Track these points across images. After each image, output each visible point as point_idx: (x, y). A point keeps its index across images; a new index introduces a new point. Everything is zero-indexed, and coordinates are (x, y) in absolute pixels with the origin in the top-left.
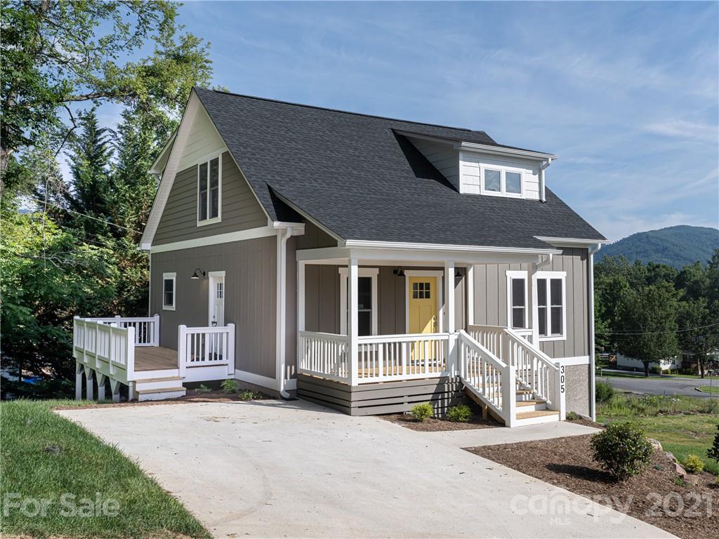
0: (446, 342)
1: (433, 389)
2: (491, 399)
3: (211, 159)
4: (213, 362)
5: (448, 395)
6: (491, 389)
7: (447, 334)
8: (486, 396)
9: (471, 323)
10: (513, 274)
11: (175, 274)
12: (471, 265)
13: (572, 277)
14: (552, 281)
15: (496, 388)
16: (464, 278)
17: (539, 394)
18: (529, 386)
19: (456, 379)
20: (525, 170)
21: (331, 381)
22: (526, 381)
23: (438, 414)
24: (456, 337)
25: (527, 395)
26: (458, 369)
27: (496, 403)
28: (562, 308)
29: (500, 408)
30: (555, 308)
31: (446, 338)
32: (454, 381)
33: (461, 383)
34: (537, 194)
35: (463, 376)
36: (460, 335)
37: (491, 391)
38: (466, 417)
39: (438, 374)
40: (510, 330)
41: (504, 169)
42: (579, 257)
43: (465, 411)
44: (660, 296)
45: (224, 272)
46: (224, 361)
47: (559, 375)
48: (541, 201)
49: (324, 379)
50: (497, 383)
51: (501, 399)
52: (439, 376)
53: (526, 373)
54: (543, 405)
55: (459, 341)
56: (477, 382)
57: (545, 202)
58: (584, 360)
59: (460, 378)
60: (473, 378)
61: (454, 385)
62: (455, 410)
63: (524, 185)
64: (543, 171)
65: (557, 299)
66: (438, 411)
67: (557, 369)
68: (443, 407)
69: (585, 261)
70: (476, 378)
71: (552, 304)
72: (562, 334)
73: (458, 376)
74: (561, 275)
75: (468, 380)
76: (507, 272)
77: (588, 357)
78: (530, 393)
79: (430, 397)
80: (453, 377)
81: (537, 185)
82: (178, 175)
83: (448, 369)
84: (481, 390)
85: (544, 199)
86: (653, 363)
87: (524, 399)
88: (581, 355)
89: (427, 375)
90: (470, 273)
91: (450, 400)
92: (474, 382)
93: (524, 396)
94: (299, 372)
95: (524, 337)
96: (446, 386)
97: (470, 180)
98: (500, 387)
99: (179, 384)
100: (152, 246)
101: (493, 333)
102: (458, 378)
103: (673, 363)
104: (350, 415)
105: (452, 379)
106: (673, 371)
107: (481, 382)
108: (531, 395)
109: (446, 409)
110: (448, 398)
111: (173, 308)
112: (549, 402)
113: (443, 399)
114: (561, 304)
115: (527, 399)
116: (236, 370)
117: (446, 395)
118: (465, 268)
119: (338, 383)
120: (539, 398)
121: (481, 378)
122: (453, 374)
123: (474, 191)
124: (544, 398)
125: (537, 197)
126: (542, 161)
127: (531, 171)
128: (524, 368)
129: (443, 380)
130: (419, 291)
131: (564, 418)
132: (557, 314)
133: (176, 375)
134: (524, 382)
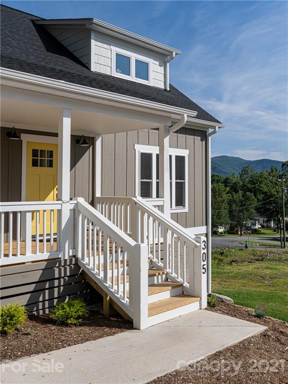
0: (58, 213)
1: (36, 276)
2: (115, 287)
5: (60, 282)
6: (115, 271)
7: (61, 202)
8: (108, 284)
9: (98, 194)
10: (141, 149)
12: (99, 135)
13: (193, 155)
14: (177, 157)
15: (121, 270)
16: (91, 148)
17: (174, 275)
18: (161, 264)
19: (71, 260)
20: (152, 60)
22: (157, 258)
23: (44, 309)
24: (72, 207)
25: (160, 276)
26: (74, 247)
27: (121, 293)
28: (185, 182)
29: (126, 301)
30: (179, 182)
31: (58, 207)
32: (68, 263)
33: (77, 265)
34: (163, 83)
35: (80, 256)
36: (77, 204)
37: (115, 274)
38: (79, 317)
39: (46, 256)
40: (139, 199)
41: (134, 56)
42: (200, 138)
43: (77, 308)
44: (219, 190)
47: (201, 252)
48: (165, 90)
50: (122, 262)
51: (127, 285)
52: (46, 258)
53: (157, 248)
54: (180, 289)
55: (76, 211)
56: (97, 263)
57: (170, 91)
58: (202, 229)
59: (77, 259)
60: (92, 258)
61: (68, 268)
63: (151, 74)
64: (168, 64)
65: (180, 174)
66: (44, 305)
67: (198, 244)
68: (51, 299)
69: (204, 142)
70: (96, 257)
71: (176, 179)
72: (184, 206)
73: (74, 256)
74: (184, 153)
75: (86, 260)
76: (135, 145)
77: (205, 227)
78: (163, 273)
79: (32, 288)
80: (67, 258)
81: (163, 75)
83: (60, 249)
84: (102, 274)
85: (168, 89)
86: (215, 228)
87: (156, 283)
88: (201, 226)
89: (29, 257)
90: (98, 143)
91: (62, 288)
92: (92, 263)
93: (155, 278)
95: (155, 206)
96: (57, 270)
97: (102, 60)
98: (126, 268)
101: (120, 204)
102: (74, 259)
103: (225, 228)
105: (65, 261)
106: (225, 232)
107: (102, 261)
108: (164, 276)
109: (56, 301)
110: (59, 287)
112: (186, 284)
113: (51, 288)
114: (184, 179)
115: (160, 281)
117: (56, 283)
118: (93, 138)
120: (174, 280)
121: (102, 257)
122: (67, 253)
123: (106, 71)
124: (180, 280)
125: (162, 87)
126: (167, 56)
127: (158, 63)
128: (156, 242)
129: (52, 263)
130: (39, 158)
131: (205, 306)
132: (180, 188)
134: (155, 260)
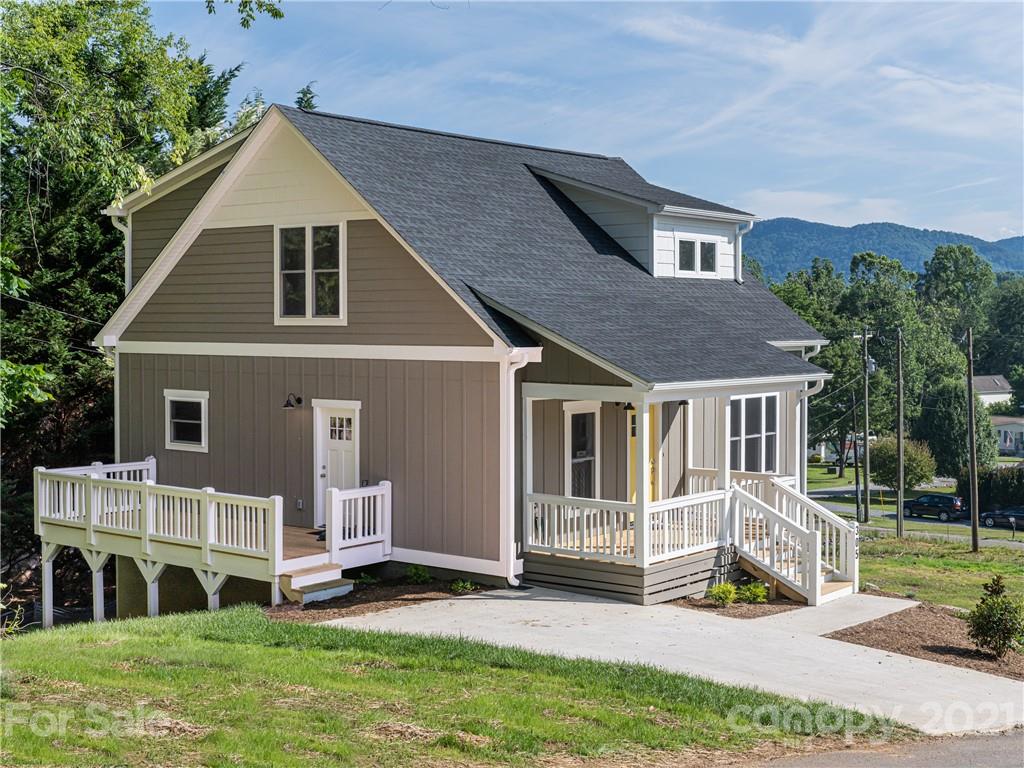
0: (722, 501)
1: (711, 564)
3: (315, 225)
4: (368, 539)
5: (725, 570)
7: (723, 491)
9: (691, 465)
11: (206, 394)
14: (768, 399)
19: (731, 548)
20: (720, 237)
21: (597, 562)
26: (732, 535)
27: (792, 576)
28: (775, 436)
30: (769, 436)
31: (722, 497)
32: (729, 550)
33: (736, 552)
34: (732, 271)
35: (737, 544)
36: (734, 493)
39: (715, 544)
41: (699, 238)
45: (359, 403)
46: (379, 536)
47: (853, 537)
48: (736, 281)
49: (581, 560)
52: (716, 546)
55: (733, 499)
57: (742, 283)
59: (735, 547)
61: (730, 554)
62: (749, 589)
63: (718, 260)
64: (740, 238)
65: (770, 423)
67: (851, 529)
71: (766, 432)
72: (774, 471)
73: (733, 545)
75: (742, 547)
79: (709, 574)
80: (728, 546)
81: (732, 258)
82: (205, 233)
83: (723, 537)
84: (768, 563)
85: (741, 280)
89: (705, 546)
92: (749, 549)
94: (526, 550)
96: (723, 558)
97: (665, 257)
99: (336, 575)
100: (120, 339)
102: (733, 547)
104: (642, 605)
105: (727, 548)
111: (204, 447)
114: (774, 430)
116: (394, 548)
117: (723, 570)
119: (612, 563)
122: (728, 542)
123: (669, 272)
125: (731, 277)
127: (726, 239)
129: (720, 549)
131: (857, 590)
132: (770, 444)
133: (327, 562)
